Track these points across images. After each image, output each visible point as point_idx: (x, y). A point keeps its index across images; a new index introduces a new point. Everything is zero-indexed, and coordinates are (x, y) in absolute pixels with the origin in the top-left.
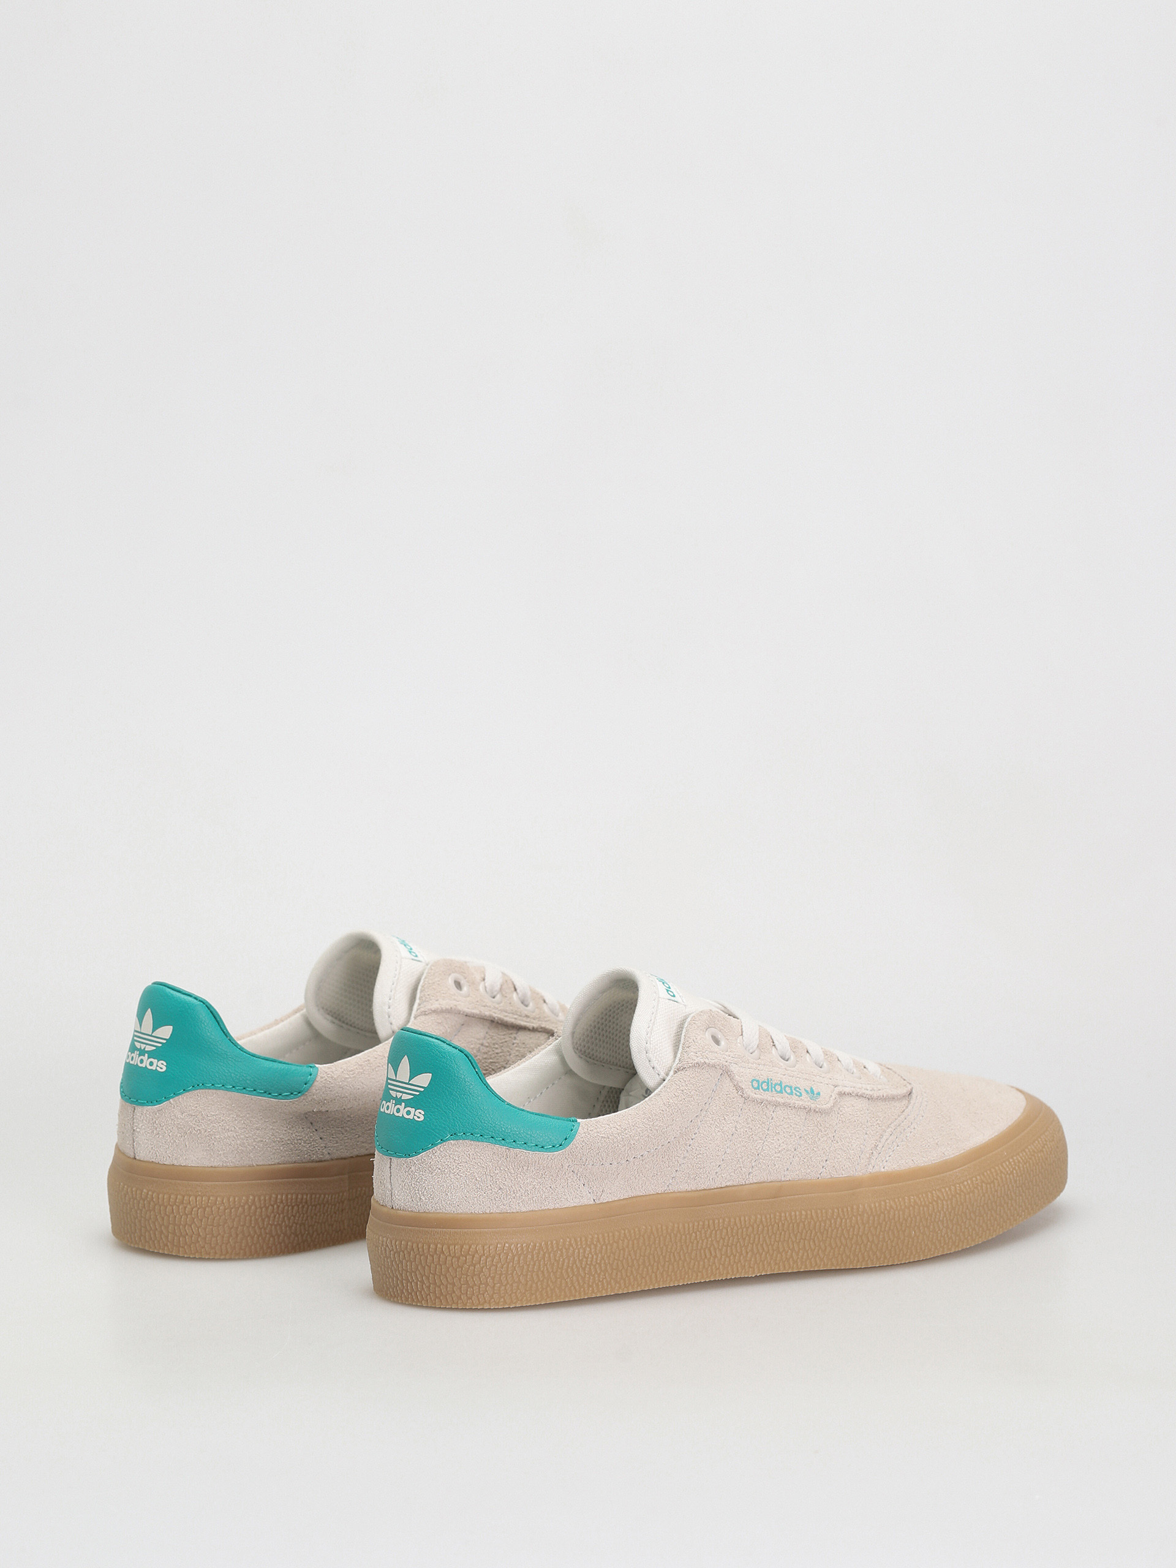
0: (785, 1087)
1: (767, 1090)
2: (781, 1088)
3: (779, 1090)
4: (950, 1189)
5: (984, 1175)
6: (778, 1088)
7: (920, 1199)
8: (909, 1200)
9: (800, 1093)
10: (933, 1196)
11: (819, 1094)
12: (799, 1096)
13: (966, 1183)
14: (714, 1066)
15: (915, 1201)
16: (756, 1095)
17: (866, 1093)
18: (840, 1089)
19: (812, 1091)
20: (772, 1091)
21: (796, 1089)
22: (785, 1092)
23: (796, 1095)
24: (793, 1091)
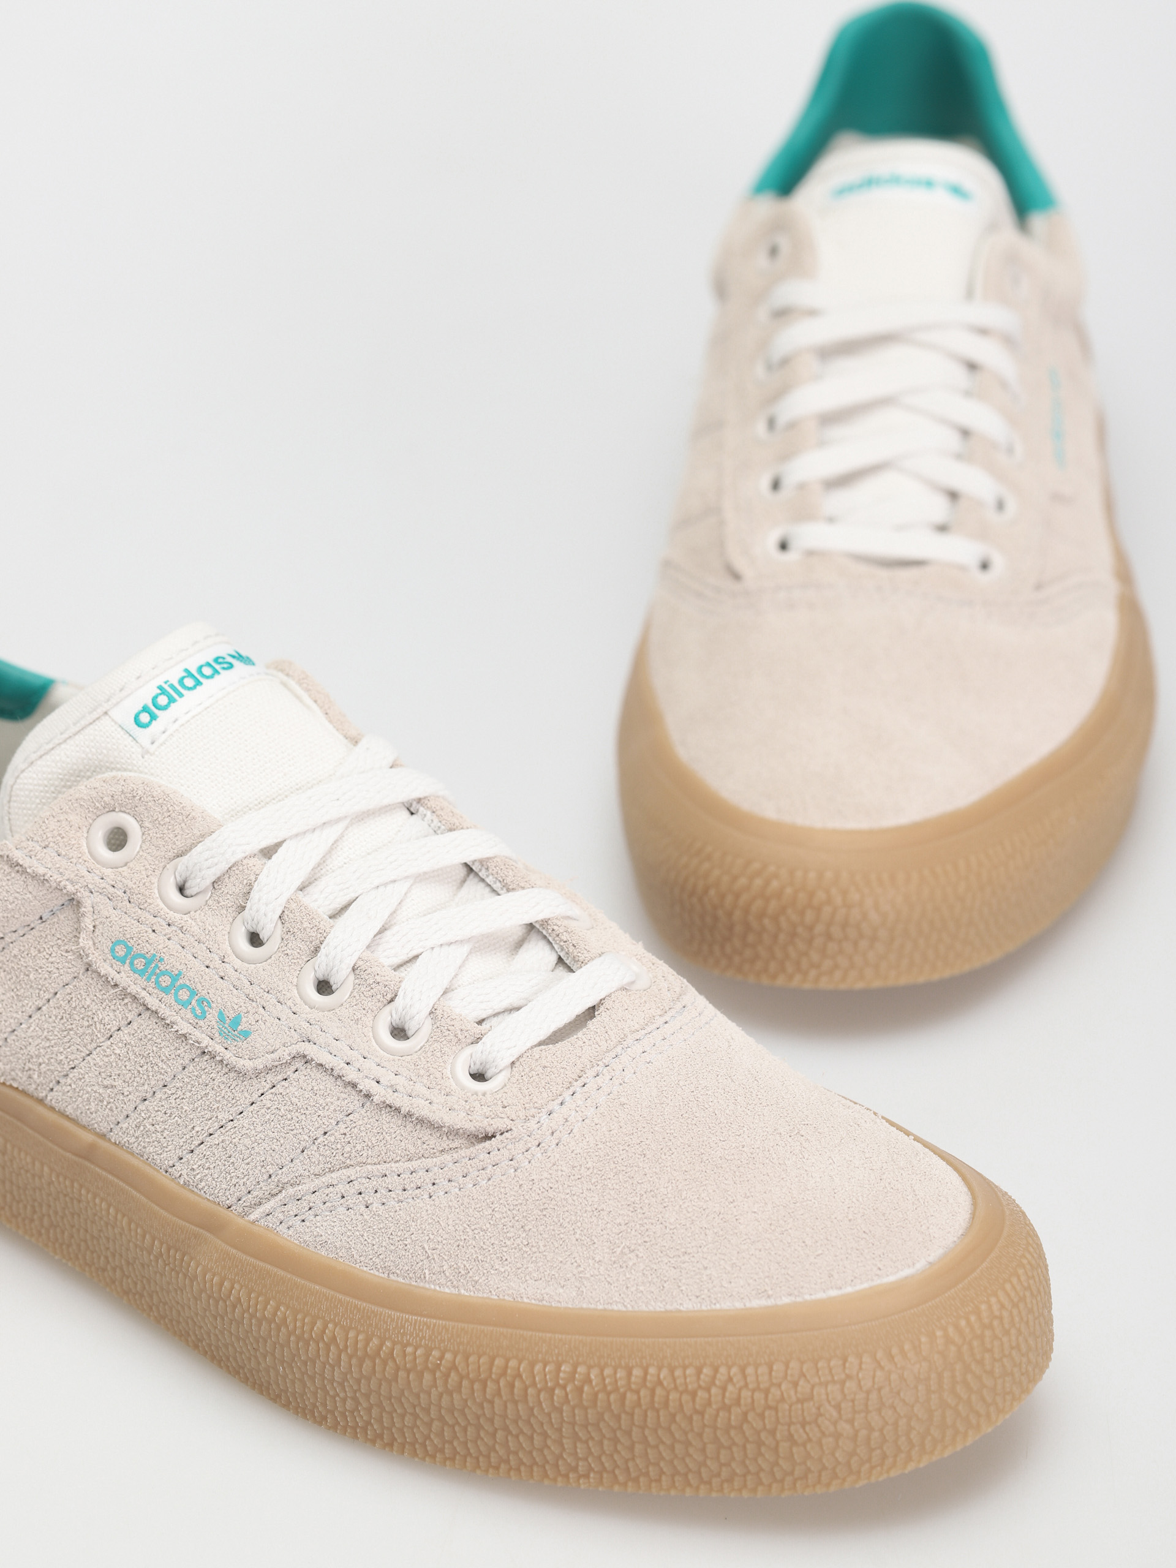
0: (182, 987)
1: (141, 973)
2: (174, 983)
3: (164, 984)
4: (368, 1341)
5: (467, 1358)
6: (166, 981)
7: (295, 1320)
8: (277, 1309)
9: (204, 1012)
10: (324, 1332)
11: (246, 1035)
12: (196, 1017)
13: (409, 1350)
14: (43, 881)
15: (285, 1319)
16: (110, 969)
17: (366, 1085)
18: (309, 1049)
19: (237, 1021)
20: (148, 980)
21: (201, 1001)
22: (176, 994)
23: (193, 1010)
24: (194, 1002)
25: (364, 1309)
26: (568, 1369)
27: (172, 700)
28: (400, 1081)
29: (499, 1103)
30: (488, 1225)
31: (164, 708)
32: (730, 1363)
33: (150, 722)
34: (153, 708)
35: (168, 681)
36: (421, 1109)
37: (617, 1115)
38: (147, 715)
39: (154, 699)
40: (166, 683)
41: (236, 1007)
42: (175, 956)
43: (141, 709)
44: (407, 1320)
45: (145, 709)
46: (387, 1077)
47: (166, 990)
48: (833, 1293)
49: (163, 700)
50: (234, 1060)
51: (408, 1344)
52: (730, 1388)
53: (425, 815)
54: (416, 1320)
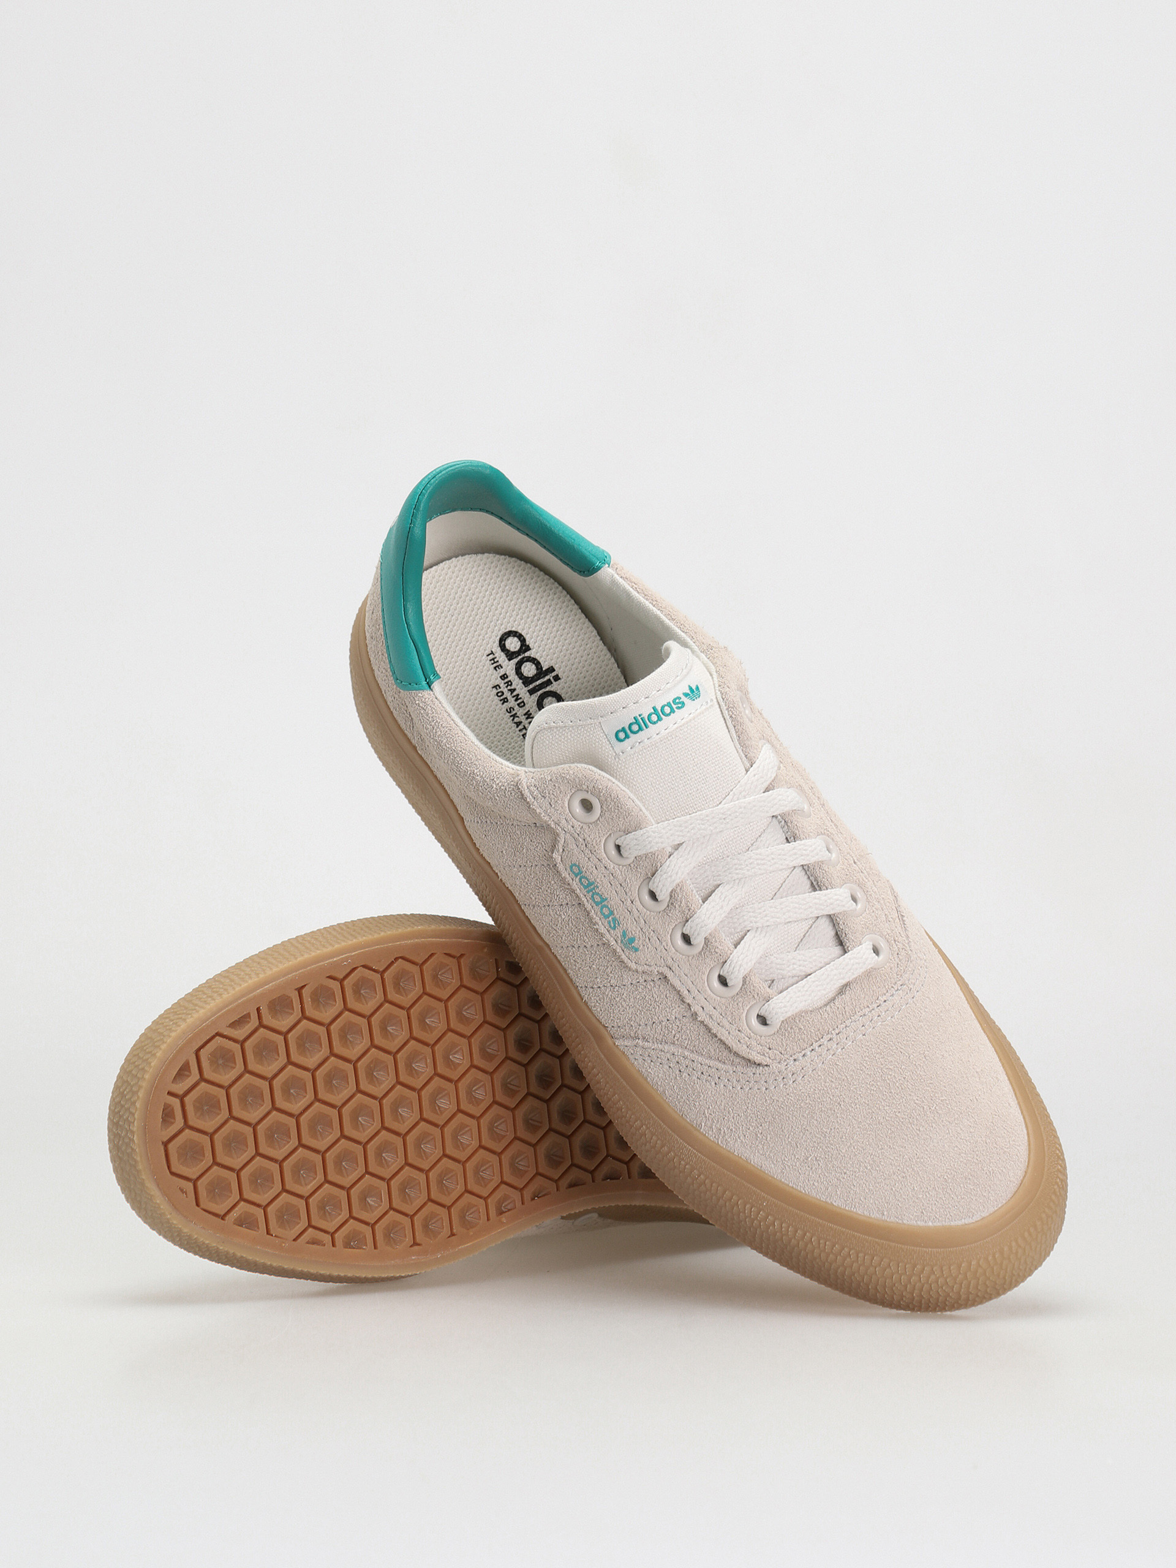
0: (606, 906)
1: (585, 887)
2: (602, 902)
6: (597, 899)
9: (615, 926)
11: (636, 950)
12: (610, 927)
16: (568, 876)
17: (695, 1008)
18: (669, 974)
19: (632, 940)
20: (588, 892)
21: (614, 920)
22: (602, 909)
23: (609, 922)
24: (610, 918)
25: (664, 1129)
26: (763, 1214)
27: (640, 729)
28: (715, 1014)
29: (768, 1046)
30: (742, 1115)
31: (635, 733)
32: (851, 1247)
33: (638, 731)
34: (628, 731)
35: (642, 715)
36: (723, 1034)
37: (832, 1072)
38: (637, 726)
39: (630, 725)
40: (640, 716)
41: (633, 933)
42: (606, 888)
43: (621, 728)
44: (685, 1147)
45: (623, 730)
46: (709, 1008)
47: (597, 904)
48: (920, 1223)
49: (635, 728)
50: (626, 960)
51: (683, 1159)
52: (848, 1259)
53: (781, 822)
54: (690, 1150)
